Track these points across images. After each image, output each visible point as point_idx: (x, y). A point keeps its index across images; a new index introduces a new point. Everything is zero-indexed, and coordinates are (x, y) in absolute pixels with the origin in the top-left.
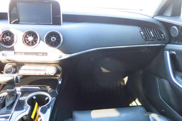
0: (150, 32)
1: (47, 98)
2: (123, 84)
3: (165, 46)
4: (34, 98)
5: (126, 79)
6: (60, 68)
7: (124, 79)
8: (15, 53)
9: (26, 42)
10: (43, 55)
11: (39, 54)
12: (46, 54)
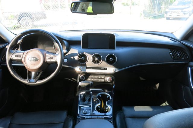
0: (177, 53)
1: (108, 97)
2: (155, 89)
3: (188, 63)
4: (100, 96)
5: (158, 85)
6: (114, 77)
7: (156, 85)
8: (86, 67)
9: (94, 61)
10: (104, 69)
11: (102, 69)
12: (106, 69)
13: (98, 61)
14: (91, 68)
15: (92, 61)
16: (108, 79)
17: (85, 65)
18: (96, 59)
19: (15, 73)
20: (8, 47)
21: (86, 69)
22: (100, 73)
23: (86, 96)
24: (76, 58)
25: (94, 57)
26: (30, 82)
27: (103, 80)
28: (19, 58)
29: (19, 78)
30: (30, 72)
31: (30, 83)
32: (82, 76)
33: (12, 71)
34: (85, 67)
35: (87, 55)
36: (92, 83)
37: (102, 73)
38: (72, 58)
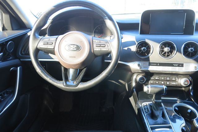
1: (189, 111)
8: (150, 63)
10: (179, 66)
11: (175, 65)
12: (182, 65)
13: (168, 53)
14: (157, 63)
15: (160, 54)
16: (182, 82)
17: (148, 59)
18: (166, 49)
19: (43, 70)
20: (31, 34)
21: (149, 65)
22: (172, 72)
23: (156, 109)
24: (134, 48)
25: (162, 46)
26: (67, 85)
27: (174, 83)
28: (50, 47)
29: (50, 79)
30: (66, 70)
31: (68, 88)
32: (140, 76)
33: (38, 67)
34: (147, 63)
35: (150, 44)
36: (166, 88)
37: (174, 73)
38: (126, 48)
